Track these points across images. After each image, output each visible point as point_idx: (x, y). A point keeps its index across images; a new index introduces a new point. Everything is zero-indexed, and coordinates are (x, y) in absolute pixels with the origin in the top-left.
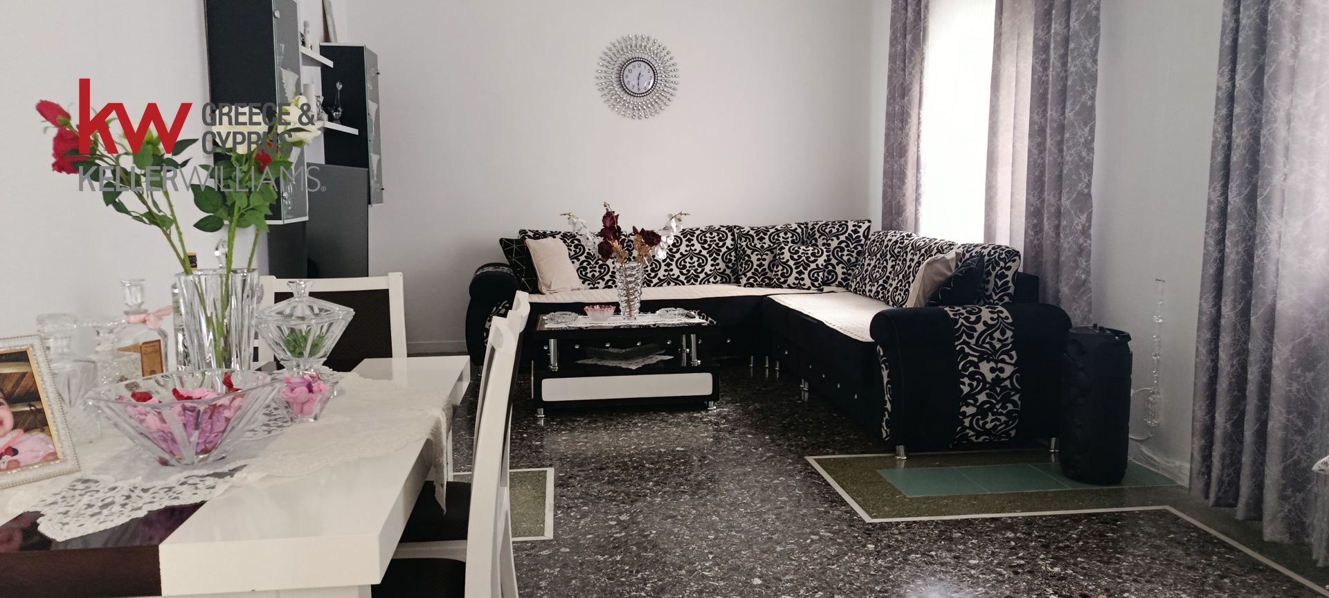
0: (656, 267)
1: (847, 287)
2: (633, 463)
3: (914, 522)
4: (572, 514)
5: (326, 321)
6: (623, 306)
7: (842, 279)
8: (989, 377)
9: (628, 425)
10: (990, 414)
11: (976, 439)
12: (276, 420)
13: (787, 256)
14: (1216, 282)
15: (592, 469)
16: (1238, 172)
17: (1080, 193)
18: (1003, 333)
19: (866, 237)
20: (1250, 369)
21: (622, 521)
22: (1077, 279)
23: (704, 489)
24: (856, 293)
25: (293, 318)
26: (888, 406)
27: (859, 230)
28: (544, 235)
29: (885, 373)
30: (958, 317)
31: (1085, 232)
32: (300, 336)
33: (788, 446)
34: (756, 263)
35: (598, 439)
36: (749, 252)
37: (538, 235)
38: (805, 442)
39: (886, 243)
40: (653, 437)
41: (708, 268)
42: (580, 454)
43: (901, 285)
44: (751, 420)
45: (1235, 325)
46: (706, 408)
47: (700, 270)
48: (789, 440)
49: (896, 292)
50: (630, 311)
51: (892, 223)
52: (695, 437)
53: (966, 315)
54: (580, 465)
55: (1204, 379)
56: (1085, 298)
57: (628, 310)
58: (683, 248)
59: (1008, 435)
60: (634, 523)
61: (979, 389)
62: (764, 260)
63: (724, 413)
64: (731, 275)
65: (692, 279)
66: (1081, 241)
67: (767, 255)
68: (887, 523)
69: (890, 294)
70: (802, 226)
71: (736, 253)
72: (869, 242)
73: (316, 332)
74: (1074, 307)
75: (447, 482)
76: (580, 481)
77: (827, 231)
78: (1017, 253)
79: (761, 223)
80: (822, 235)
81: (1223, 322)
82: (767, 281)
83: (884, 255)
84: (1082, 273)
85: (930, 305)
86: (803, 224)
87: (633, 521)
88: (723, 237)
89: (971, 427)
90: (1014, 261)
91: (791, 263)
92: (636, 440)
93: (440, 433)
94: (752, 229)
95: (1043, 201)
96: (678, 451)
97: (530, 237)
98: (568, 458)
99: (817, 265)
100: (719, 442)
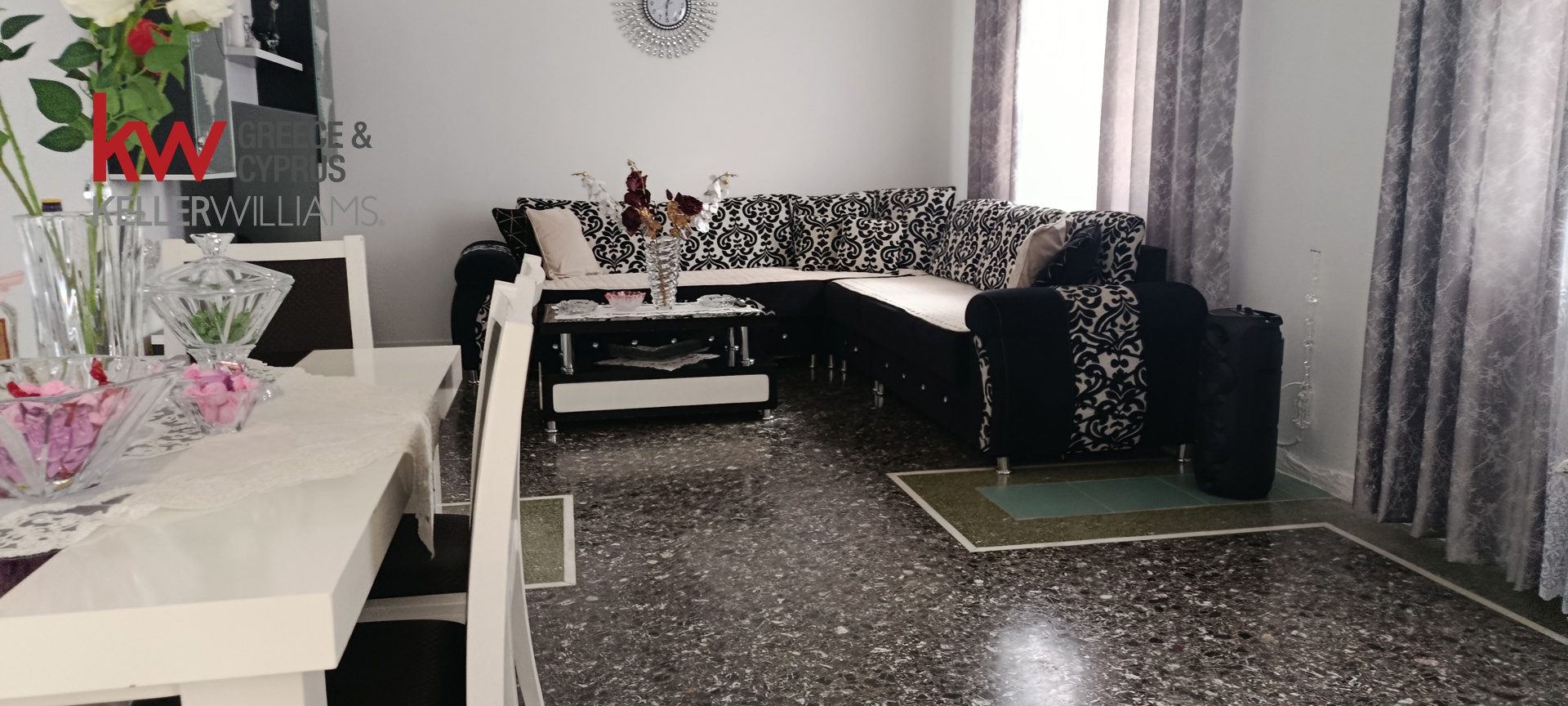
0: (693, 246)
1: (928, 269)
2: (674, 487)
3: (1029, 550)
4: (600, 552)
5: (251, 291)
6: (654, 292)
7: (921, 259)
8: (1111, 371)
9: (665, 440)
10: (1110, 417)
11: (1094, 447)
12: (180, 430)
13: (855, 231)
14: (1393, 248)
15: (621, 495)
16: (1425, 111)
17: (1219, 146)
18: (1127, 318)
19: (950, 208)
20: (1433, 356)
21: (664, 559)
22: (1214, 251)
23: (766, 516)
24: (938, 276)
25: (202, 286)
26: (988, 409)
27: (941, 199)
28: (550, 205)
29: (984, 370)
30: (1073, 299)
31: (1224, 193)
32: (213, 312)
33: (864, 461)
34: (816, 240)
35: (627, 458)
36: (808, 227)
37: (541, 205)
38: (885, 456)
39: (975, 214)
40: (696, 454)
41: (757, 248)
42: (605, 477)
43: (995, 265)
44: (817, 431)
45: (1416, 302)
46: (760, 418)
47: (747, 249)
48: (865, 454)
49: (989, 273)
50: (665, 298)
51: (980, 191)
52: (750, 453)
53: (1083, 296)
54: (607, 491)
55: (1374, 368)
56: (1221, 276)
57: (661, 297)
58: (726, 223)
59: (1130, 440)
60: (679, 561)
61: (1098, 386)
62: (827, 236)
63: (783, 424)
64: (786, 256)
65: (738, 261)
66: (1219, 205)
67: (830, 230)
68: (995, 552)
69: (981, 276)
70: (873, 195)
71: (791, 229)
72: (954, 214)
73: (236, 308)
74: (1208, 286)
75: (435, 515)
76: (607, 512)
77: (903, 200)
78: (1140, 221)
79: (822, 193)
80: (897, 205)
81: (1401, 298)
82: (830, 263)
83: (973, 229)
84: (1220, 244)
85: (1038, 285)
86: (873, 193)
87: (678, 558)
88: (776, 208)
89: (1088, 433)
90: (1138, 230)
91: (860, 240)
92: (676, 459)
93: (424, 446)
94: (812, 199)
95: (1171, 158)
96: (730, 470)
97: (531, 207)
98: (590, 482)
99: (891, 242)
100: (781, 459)
